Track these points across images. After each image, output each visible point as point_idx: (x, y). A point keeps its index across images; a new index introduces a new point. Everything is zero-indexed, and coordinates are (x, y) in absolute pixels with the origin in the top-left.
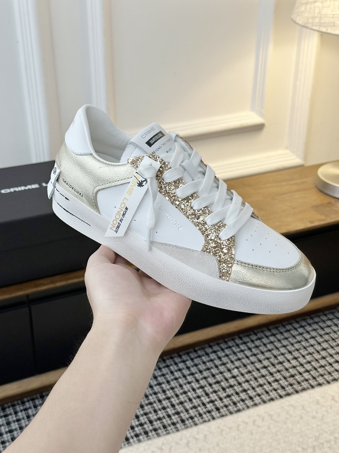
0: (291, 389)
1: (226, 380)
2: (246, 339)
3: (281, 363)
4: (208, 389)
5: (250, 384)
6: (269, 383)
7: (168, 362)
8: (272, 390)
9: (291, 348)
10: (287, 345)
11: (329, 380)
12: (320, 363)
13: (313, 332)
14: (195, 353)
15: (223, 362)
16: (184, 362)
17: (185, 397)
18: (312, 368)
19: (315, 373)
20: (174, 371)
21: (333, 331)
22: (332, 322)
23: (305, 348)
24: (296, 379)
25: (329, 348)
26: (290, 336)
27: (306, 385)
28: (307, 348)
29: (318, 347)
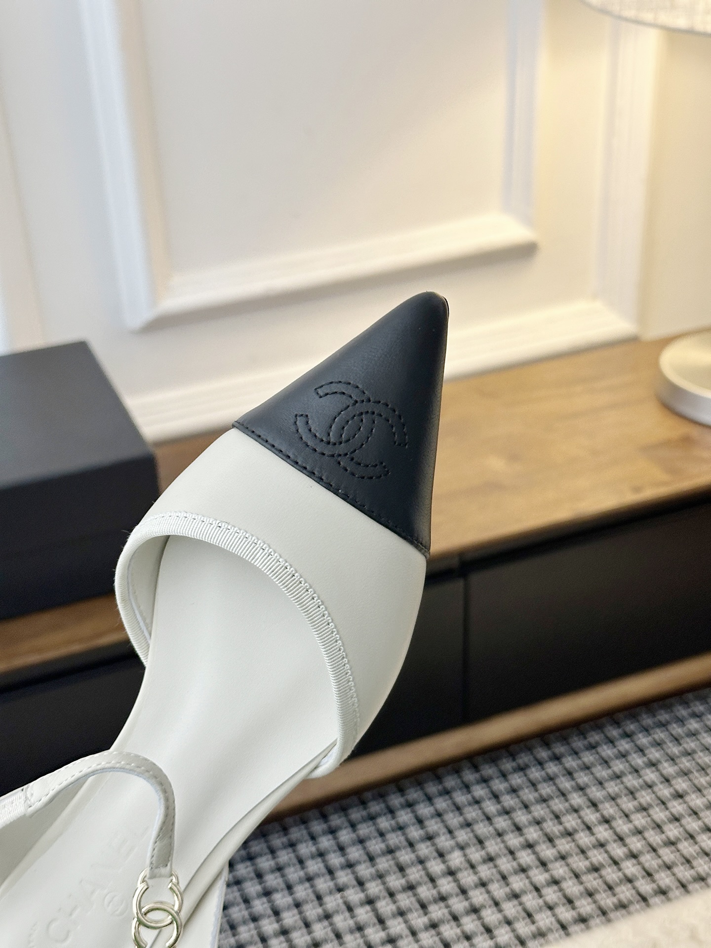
0: (588, 904)
1: (432, 880)
2: (488, 770)
3: (569, 834)
4: (385, 907)
5: (488, 892)
6: (537, 889)
7: (296, 833)
8: (542, 907)
9: (597, 791)
10: (587, 786)
12: (665, 835)
14: (361, 808)
15: (427, 833)
16: (333, 831)
17: (325, 928)
20: (307, 858)
21: (704, 748)
22: (702, 721)
23: (632, 793)
25: (691, 793)
26: (595, 762)
28: (635, 793)
29: (663, 790)
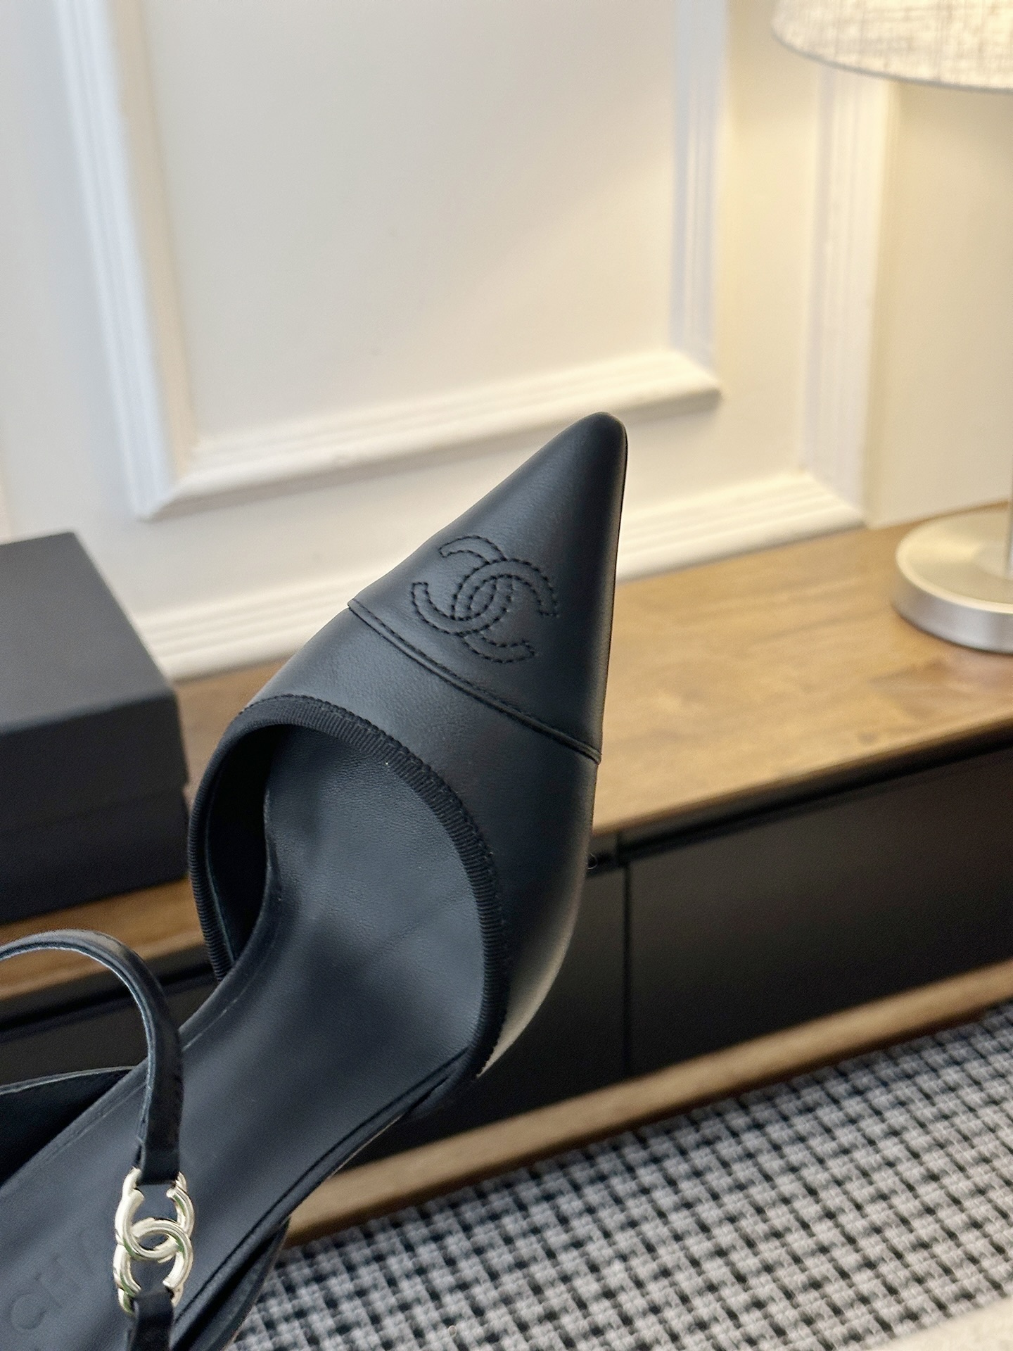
0: (808, 1336)
1: (582, 1305)
2: (660, 1145)
3: (777, 1235)
6: (732, 1315)
7: (384, 1241)
8: (739, 1342)
9: (817, 1173)
10: (804, 1165)
11: (943, 1299)
12: (914, 1233)
13: (896, 1112)
14: (478, 1203)
15: (574, 1238)
18: (887, 1251)
19: (895, 1273)
20: (400, 1277)
21: (966, 1109)
23: (866, 1175)
24: (826, 1297)
25: (951, 1173)
26: (813, 1131)
27: (863, 1319)
28: (872, 1175)
29: (911, 1169)
